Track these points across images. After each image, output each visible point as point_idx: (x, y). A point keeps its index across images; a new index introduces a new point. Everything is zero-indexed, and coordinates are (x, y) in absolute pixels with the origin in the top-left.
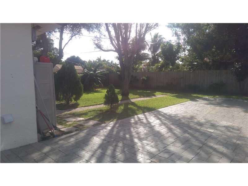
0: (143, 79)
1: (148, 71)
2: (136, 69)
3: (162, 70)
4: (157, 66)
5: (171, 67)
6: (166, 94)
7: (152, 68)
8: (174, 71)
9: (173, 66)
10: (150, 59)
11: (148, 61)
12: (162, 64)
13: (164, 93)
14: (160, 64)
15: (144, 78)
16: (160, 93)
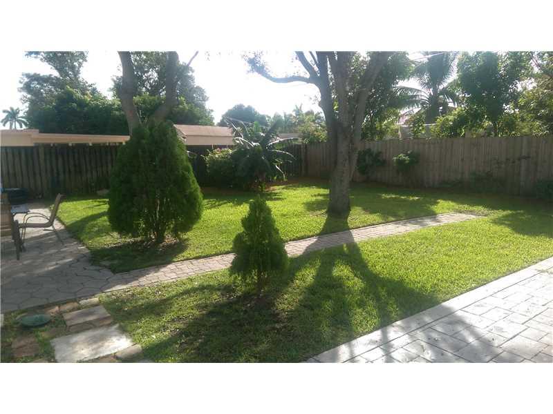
0: (400, 162)
1: (416, 138)
2: (382, 133)
3: (457, 135)
4: (443, 124)
5: (487, 123)
6: (471, 208)
7: (428, 129)
8: (496, 135)
9: (494, 123)
10: (423, 104)
11: (416, 110)
12: (459, 115)
13: (463, 203)
14: (451, 118)
15: (402, 156)
16: (451, 204)
